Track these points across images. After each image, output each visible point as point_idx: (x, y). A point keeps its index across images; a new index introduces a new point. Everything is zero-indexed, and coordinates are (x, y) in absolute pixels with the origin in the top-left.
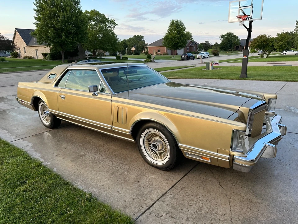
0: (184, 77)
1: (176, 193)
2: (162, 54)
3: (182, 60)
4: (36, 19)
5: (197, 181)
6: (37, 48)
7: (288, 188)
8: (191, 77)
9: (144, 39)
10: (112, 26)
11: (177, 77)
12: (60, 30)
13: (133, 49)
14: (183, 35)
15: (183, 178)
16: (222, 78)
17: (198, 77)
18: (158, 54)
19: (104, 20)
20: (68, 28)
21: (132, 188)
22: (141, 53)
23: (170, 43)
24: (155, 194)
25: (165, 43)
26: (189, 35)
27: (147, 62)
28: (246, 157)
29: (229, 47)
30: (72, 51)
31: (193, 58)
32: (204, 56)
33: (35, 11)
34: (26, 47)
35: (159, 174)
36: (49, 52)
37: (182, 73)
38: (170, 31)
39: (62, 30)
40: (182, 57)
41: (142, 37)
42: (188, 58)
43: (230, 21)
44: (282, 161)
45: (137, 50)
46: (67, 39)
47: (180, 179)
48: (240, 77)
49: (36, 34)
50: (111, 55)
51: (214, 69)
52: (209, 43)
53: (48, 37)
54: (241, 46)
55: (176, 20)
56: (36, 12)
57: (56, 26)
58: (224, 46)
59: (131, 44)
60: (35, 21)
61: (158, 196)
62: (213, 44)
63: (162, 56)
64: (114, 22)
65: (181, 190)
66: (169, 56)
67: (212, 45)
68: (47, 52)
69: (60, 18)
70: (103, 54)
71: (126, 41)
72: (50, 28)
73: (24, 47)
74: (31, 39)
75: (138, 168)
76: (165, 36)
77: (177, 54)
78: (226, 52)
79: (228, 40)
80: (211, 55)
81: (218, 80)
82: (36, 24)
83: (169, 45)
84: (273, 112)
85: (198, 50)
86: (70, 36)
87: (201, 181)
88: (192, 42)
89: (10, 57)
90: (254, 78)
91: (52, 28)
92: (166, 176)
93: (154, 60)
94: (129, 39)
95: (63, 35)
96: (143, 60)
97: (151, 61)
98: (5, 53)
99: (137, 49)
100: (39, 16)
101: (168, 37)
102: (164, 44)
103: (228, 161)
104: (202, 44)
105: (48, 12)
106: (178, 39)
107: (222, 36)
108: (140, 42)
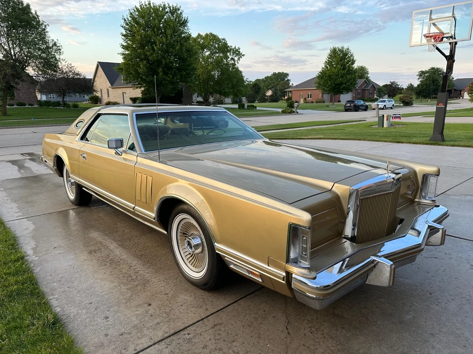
0: (332, 137)
1: (199, 332)
2: (314, 101)
3: (347, 110)
4: (124, 47)
5: (250, 314)
6: (124, 90)
7: (418, 350)
8: (344, 137)
9: (289, 78)
10: (236, 58)
11: (322, 136)
12: (156, 64)
13: (269, 93)
14: (351, 71)
15: (229, 305)
16: (398, 141)
17: (356, 137)
18: (308, 101)
19: (224, 48)
20: (168, 61)
21: (133, 314)
22: (282, 99)
23: (328, 83)
24: (162, 329)
25: (319, 84)
26: (363, 72)
27: (286, 113)
28: (315, 278)
29: (433, 91)
30: (171, 95)
31: (366, 109)
32: (385, 105)
33: (123, 35)
34: (109, 89)
35: (193, 294)
36: (140, 95)
37: (332, 131)
38: (328, 65)
39: (158, 63)
40: (345, 106)
41: (287, 75)
42: (357, 109)
43: (412, 44)
44: (432, 296)
45: (274, 95)
46: (165, 77)
47: (222, 307)
48: (431, 140)
49: (122, 69)
50: (234, 102)
51: (392, 127)
52: (397, 85)
53: (139, 74)
54: (455, 90)
55: (340, 48)
56: (123, 37)
57: (150, 58)
58: (423, 90)
59: (267, 86)
60: (122, 50)
61: (166, 333)
62: (405, 87)
63: (315, 104)
64: (239, 52)
65: (212, 328)
66: (326, 104)
67: (403, 89)
68: (138, 96)
69: (156, 45)
70: (222, 100)
71: (259, 82)
72: (141, 60)
73: (108, 88)
74: (117, 77)
75: (164, 281)
76: (320, 72)
77: (339, 101)
78: (427, 100)
79: (431, 80)
80: (399, 105)
81: (390, 143)
82: (123, 54)
83: (325, 87)
84: (432, 201)
85: (377, 96)
86: (170, 72)
87: (256, 316)
88: (368, 82)
89: (88, 102)
90: (456, 143)
91: (145, 60)
92: (201, 300)
93: (298, 111)
94: (266, 78)
95: (159, 71)
96: (280, 110)
97: (291, 112)
98: (84, 97)
99: (275, 93)
100: (128, 44)
101: (325, 74)
102: (317, 85)
103: (283, 282)
104: (386, 86)
105: (138, 37)
106: (342, 77)
107: (422, 73)
108: (282, 82)
